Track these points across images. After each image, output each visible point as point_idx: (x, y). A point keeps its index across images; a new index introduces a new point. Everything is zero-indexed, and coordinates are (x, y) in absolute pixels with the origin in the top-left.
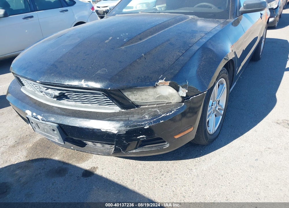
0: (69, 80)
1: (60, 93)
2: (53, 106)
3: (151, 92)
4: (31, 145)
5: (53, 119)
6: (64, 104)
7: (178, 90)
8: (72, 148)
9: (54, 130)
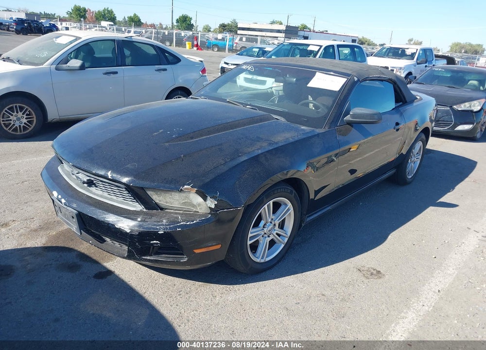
0: (98, 169)
1: (88, 180)
2: (80, 192)
3: (176, 196)
4: (54, 233)
5: (75, 205)
6: (91, 192)
7: (205, 200)
8: (91, 242)
9: (73, 217)
